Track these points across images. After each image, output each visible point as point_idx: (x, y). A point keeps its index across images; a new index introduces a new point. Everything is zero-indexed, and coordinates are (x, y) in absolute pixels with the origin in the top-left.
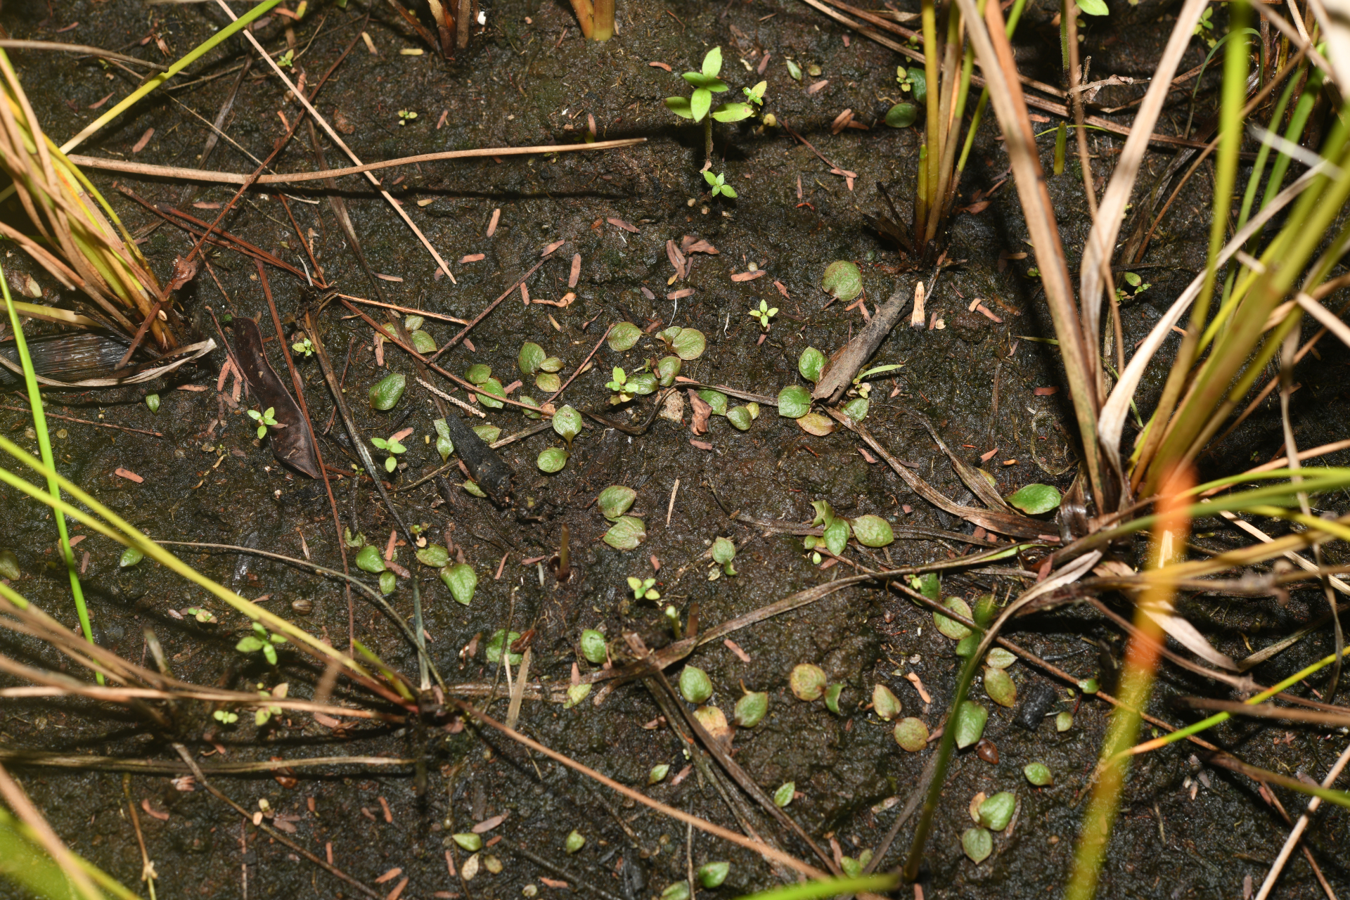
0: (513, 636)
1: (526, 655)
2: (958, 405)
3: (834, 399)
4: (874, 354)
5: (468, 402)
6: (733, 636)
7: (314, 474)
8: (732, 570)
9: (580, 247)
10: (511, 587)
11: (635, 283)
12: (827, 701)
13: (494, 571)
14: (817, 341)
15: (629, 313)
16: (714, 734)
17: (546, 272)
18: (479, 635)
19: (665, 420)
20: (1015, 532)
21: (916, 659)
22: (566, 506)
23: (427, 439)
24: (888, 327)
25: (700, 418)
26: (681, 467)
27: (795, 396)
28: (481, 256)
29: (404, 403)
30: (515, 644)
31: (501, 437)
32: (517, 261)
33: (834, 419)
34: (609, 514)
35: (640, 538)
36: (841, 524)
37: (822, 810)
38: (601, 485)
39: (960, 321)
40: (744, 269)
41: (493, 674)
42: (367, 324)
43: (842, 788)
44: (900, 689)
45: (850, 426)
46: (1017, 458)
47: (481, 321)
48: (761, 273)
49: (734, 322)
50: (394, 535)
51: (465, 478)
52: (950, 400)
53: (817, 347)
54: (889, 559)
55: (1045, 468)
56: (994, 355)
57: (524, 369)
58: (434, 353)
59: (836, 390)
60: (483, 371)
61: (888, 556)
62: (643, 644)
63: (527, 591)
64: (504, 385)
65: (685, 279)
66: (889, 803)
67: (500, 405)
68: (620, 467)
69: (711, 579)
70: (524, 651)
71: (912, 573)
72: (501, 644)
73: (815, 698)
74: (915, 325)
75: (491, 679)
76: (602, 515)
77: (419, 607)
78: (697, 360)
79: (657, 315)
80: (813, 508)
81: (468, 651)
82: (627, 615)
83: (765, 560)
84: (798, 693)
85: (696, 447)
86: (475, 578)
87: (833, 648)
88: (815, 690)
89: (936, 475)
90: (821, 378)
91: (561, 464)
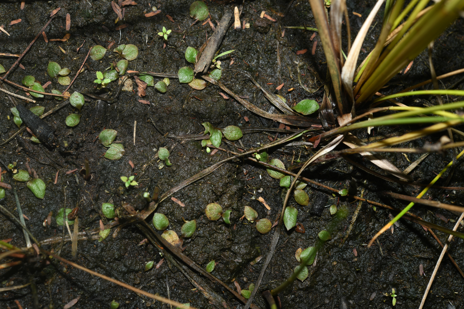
0: (68, 211)
1: (76, 220)
2: (262, 65)
3: (205, 71)
4: (220, 46)
5: (25, 96)
6: (174, 194)
8: (169, 163)
9: (69, 10)
10: (63, 187)
11: (99, 24)
12: (224, 219)
13: (53, 180)
14: (192, 43)
15: (99, 41)
16: (173, 244)
17: (54, 24)
18: (51, 213)
19: (125, 92)
20: (300, 124)
21: (260, 191)
22: (83, 142)
23: (9, 117)
24: (225, 31)
25: (142, 89)
26: (136, 114)
27: (186, 72)
28: (20, 20)
30: (70, 216)
31: (45, 111)
32: (38, 21)
33: (206, 81)
34: (105, 143)
35: (122, 153)
36: (217, 132)
37: (228, 269)
38: (99, 130)
39: (257, 23)
40: (151, 10)
41: (61, 231)
43: (236, 258)
44: (255, 205)
45: (214, 83)
46: (293, 87)
47: (25, 54)
48: (159, 11)
49: (150, 39)
51: (30, 136)
52: (258, 63)
53: (192, 46)
54: (242, 145)
55: (307, 90)
56: (275, 37)
57: (52, 75)
58: (5, 73)
59: (206, 67)
60: (31, 79)
61: (241, 143)
62: (133, 209)
63: (72, 187)
64: (42, 84)
65: (123, 19)
66: (258, 259)
67: (42, 96)
68: (107, 119)
69: (160, 168)
70: (75, 218)
71: (255, 152)
72: (63, 216)
73: (218, 218)
74: (237, 28)
75: (61, 234)
76: (102, 144)
77: (19, 204)
78: (135, 59)
79: (112, 39)
80: (203, 126)
81: (47, 222)
82: (123, 195)
83: (184, 155)
84: (210, 218)
85: (142, 103)
86: (45, 185)
87: (223, 193)
88: (218, 214)
89: (257, 100)
90: (197, 61)
91: (77, 121)
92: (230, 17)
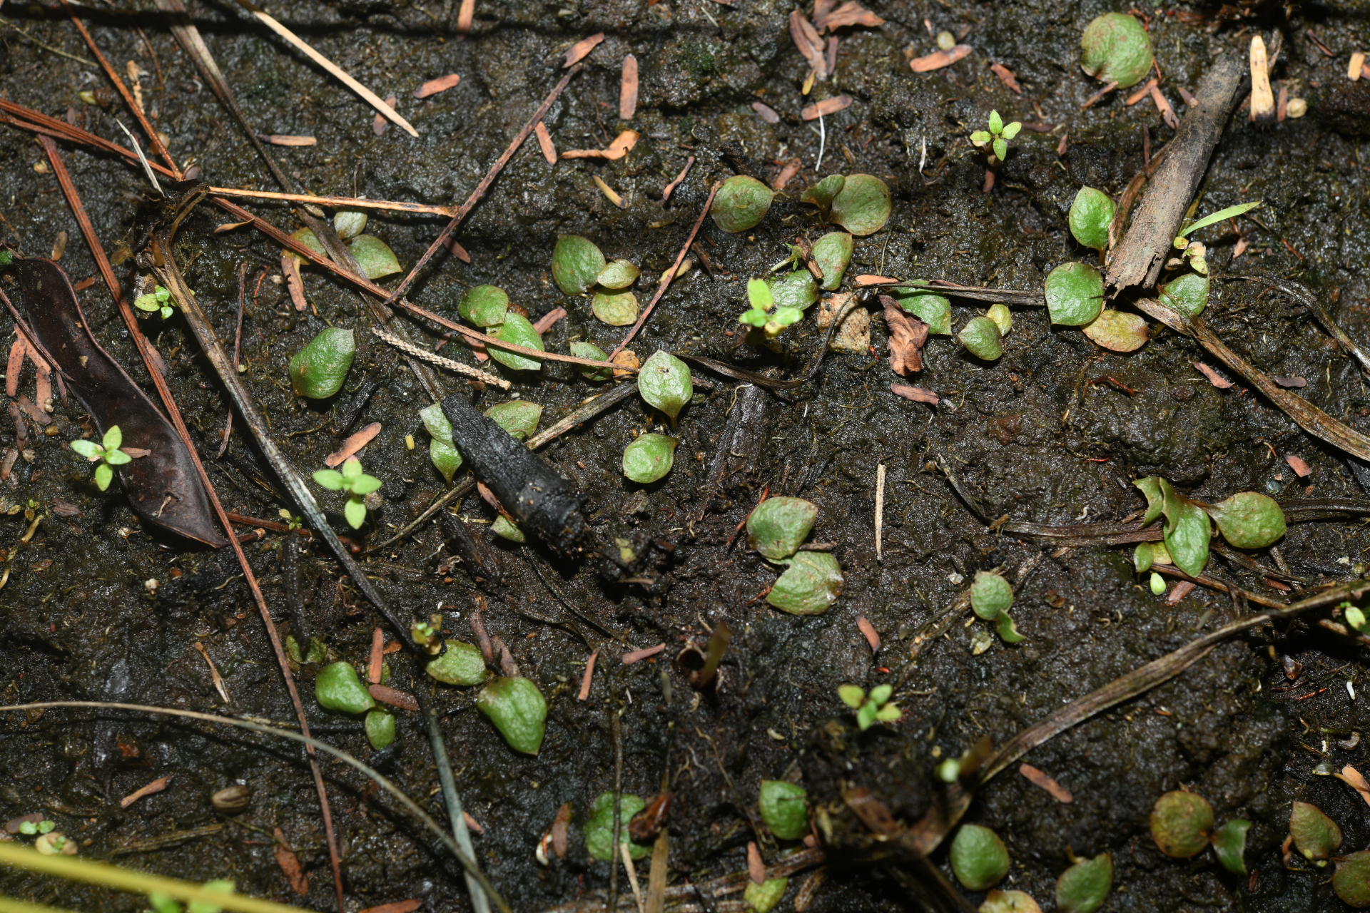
0: (631, 806)
1: (659, 843)
2: (1354, 258)
3: (1150, 281)
4: (1201, 186)
5: (471, 361)
6: (1033, 755)
7: (212, 539)
8: (1012, 632)
9: (634, 42)
10: (610, 710)
11: (743, 98)
12: (1220, 853)
13: (574, 684)
14: (1093, 173)
15: (745, 159)
17: (577, 96)
18: (566, 811)
19: (844, 354)
21: (1350, 743)
22: (687, 542)
23: (410, 441)
24: (1218, 131)
25: (907, 347)
26: (882, 441)
28: (453, 79)
29: (356, 379)
30: (638, 824)
31: (544, 422)
32: (520, 82)
33: (1147, 317)
34: (770, 550)
35: (833, 587)
36: (1192, 514)
38: (745, 497)
39: (1336, 99)
40: (930, 46)
41: (605, 883)
42: (266, 237)
44: (1329, 797)
45: (1179, 328)
47: (475, 208)
48: (964, 50)
49: (936, 153)
50: (379, 637)
52: (1338, 250)
53: (1094, 184)
54: (1284, 568)
57: (569, 287)
58: (399, 276)
59: (1152, 264)
60: (493, 302)
61: (1279, 560)
62: (887, 815)
63: (643, 715)
64: (533, 319)
65: (830, 77)
67: (535, 366)
68: (773, 455)
69: (976, 652)
70: (656, 836)
71: (1344, 600)
72: (610, 823)
73: (1195, 850)
74: (1258, 116)
75: (601, 892)
76: (758, 554)
77: (447, 774)
78: (880, 232)
79: (787, 153)
80: (1140, 494)
81: (551, 845)
82: (842, 753)
83: (1068, 603)
84: (1168, 848)
85: (904, 398)
86: (543, 703)
87: (1218, 754)
88: (1196, 836)
89: (1334, 394)
90: (1113, 242)
91: (666, 462)
92: (1237, 77)
